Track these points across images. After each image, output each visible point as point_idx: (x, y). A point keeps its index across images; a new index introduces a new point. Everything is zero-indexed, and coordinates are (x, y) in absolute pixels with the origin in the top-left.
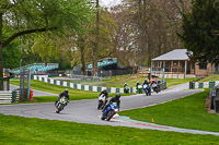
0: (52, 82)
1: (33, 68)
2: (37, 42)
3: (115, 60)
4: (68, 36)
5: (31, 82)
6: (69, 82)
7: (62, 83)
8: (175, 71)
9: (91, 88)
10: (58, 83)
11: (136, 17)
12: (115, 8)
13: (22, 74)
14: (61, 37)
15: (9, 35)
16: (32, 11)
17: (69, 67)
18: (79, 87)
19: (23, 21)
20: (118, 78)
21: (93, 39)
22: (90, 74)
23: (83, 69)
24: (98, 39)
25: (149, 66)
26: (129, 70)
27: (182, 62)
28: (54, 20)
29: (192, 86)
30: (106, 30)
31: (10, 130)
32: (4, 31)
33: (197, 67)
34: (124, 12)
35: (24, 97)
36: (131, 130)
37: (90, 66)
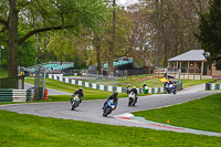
0: (67, 81)
1: (48, 66)
2: (52, 41)
3: (131, 60)
4: (83, 35)
5: (46, 81)
6: (84, 81)
7: (77, 82)
8: (191, 72)
9: (106, 88)
10: (73, 82)
11: (153, 16)
12: (132, 7)
13: (37, 73)
14: (77, 35)
15: (24, 32)
16: (48, 9)
17: (84, 66)
18: (94, 86)
19: (39, 19)
20: (133, 78)
21: (109, 38)
22: (105, 73)
23: (99, 68)
24: (114, 38)
25: (165, 66)
26: (145, 71)
27: (199, 63)
28: (70, 18)
29: (208, 87)
30: (123, 29)
31: (24, 129)
32: (19, 28)
33: (214, 68)
34: (141, 11)
35: (39, 95)
36: (146, 131)
37: (106, 65)
